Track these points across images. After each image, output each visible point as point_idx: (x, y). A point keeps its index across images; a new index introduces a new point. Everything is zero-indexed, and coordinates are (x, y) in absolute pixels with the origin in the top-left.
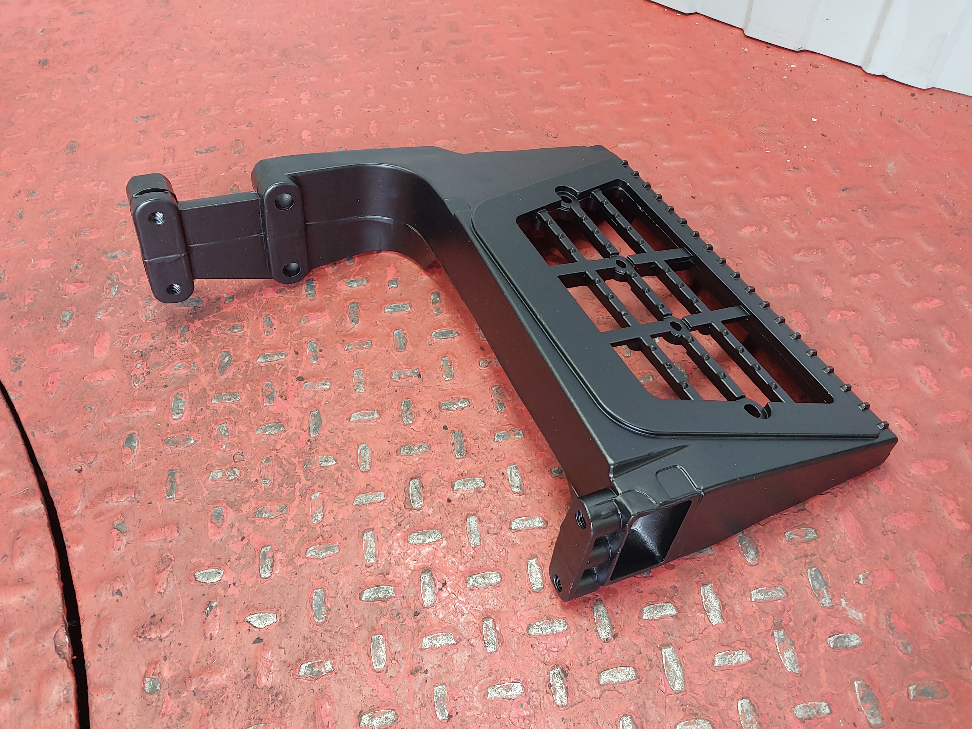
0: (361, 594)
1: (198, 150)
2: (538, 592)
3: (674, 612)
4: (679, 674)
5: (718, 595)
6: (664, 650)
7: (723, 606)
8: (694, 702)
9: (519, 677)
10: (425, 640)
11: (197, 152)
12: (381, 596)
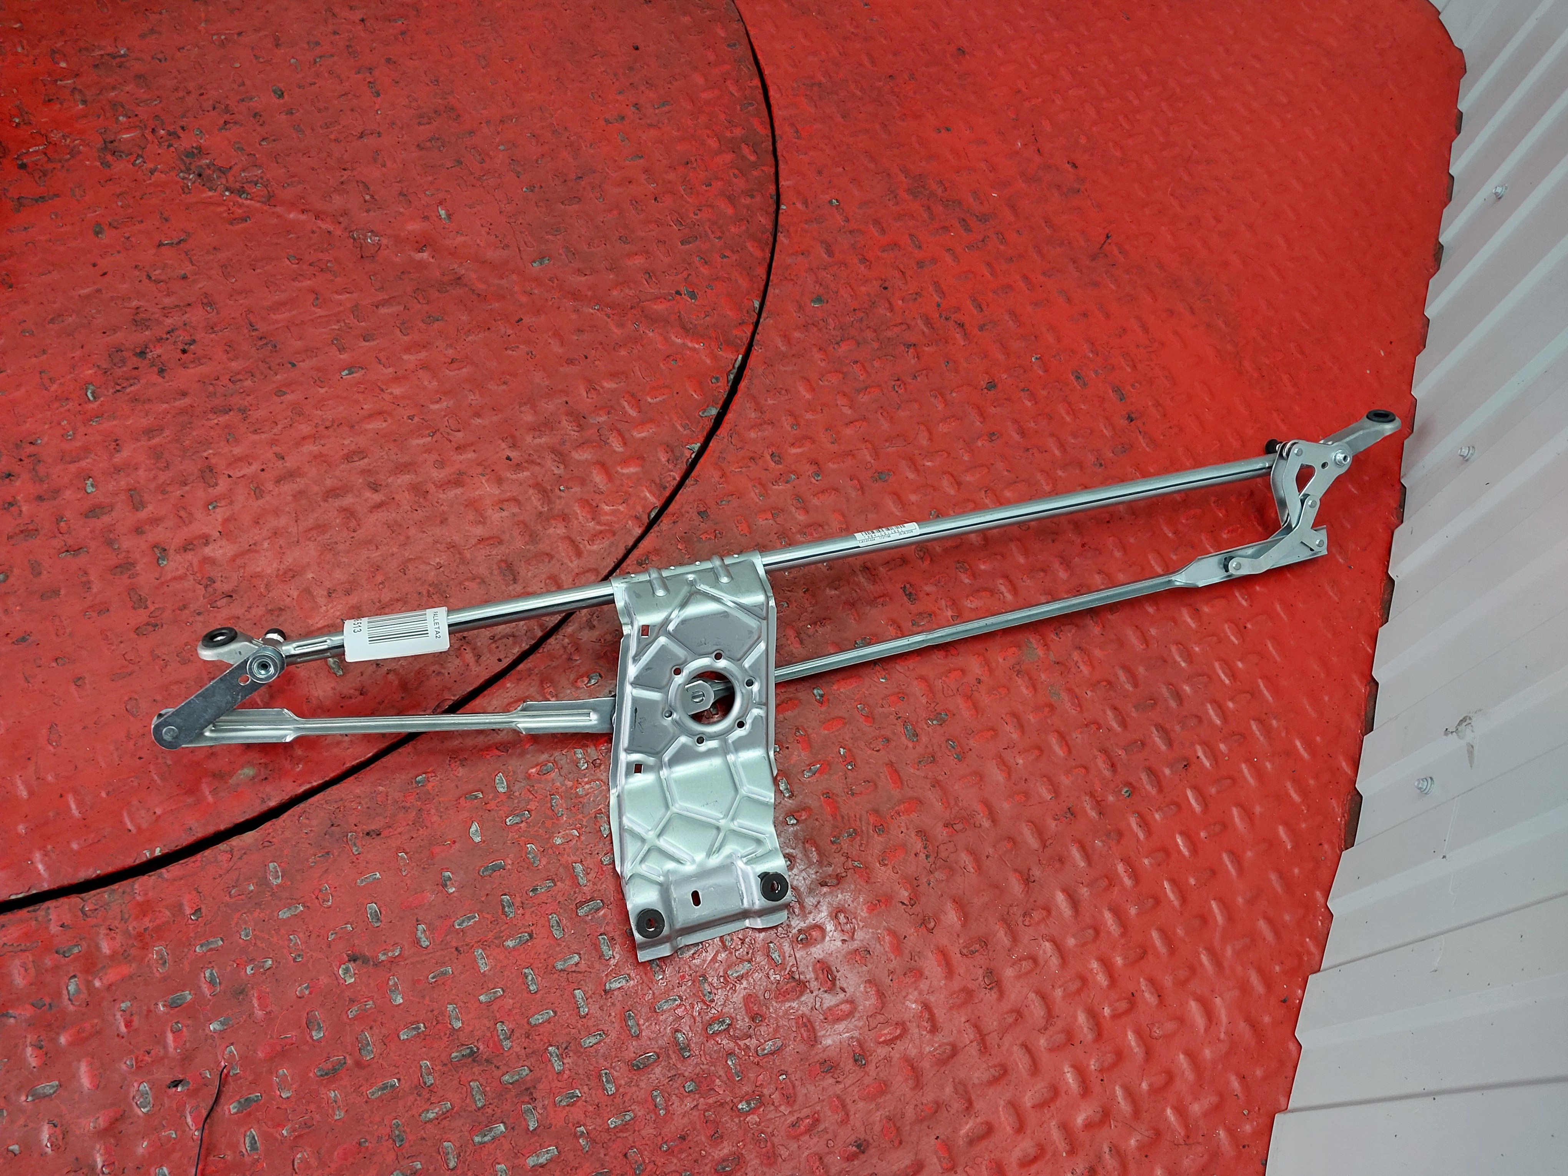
0: (505, 895)
1: (908, 586)
2: (529, 1023)
3: (531, 1129)
4: (486, 1139)
5: (551, 1160)
6: (501, 1125)
7: (542, 1166)
8: (468, 1153)
9: (466, 1023)
10: (480, 951)
11: (905, 587)
12: (506, 909)
